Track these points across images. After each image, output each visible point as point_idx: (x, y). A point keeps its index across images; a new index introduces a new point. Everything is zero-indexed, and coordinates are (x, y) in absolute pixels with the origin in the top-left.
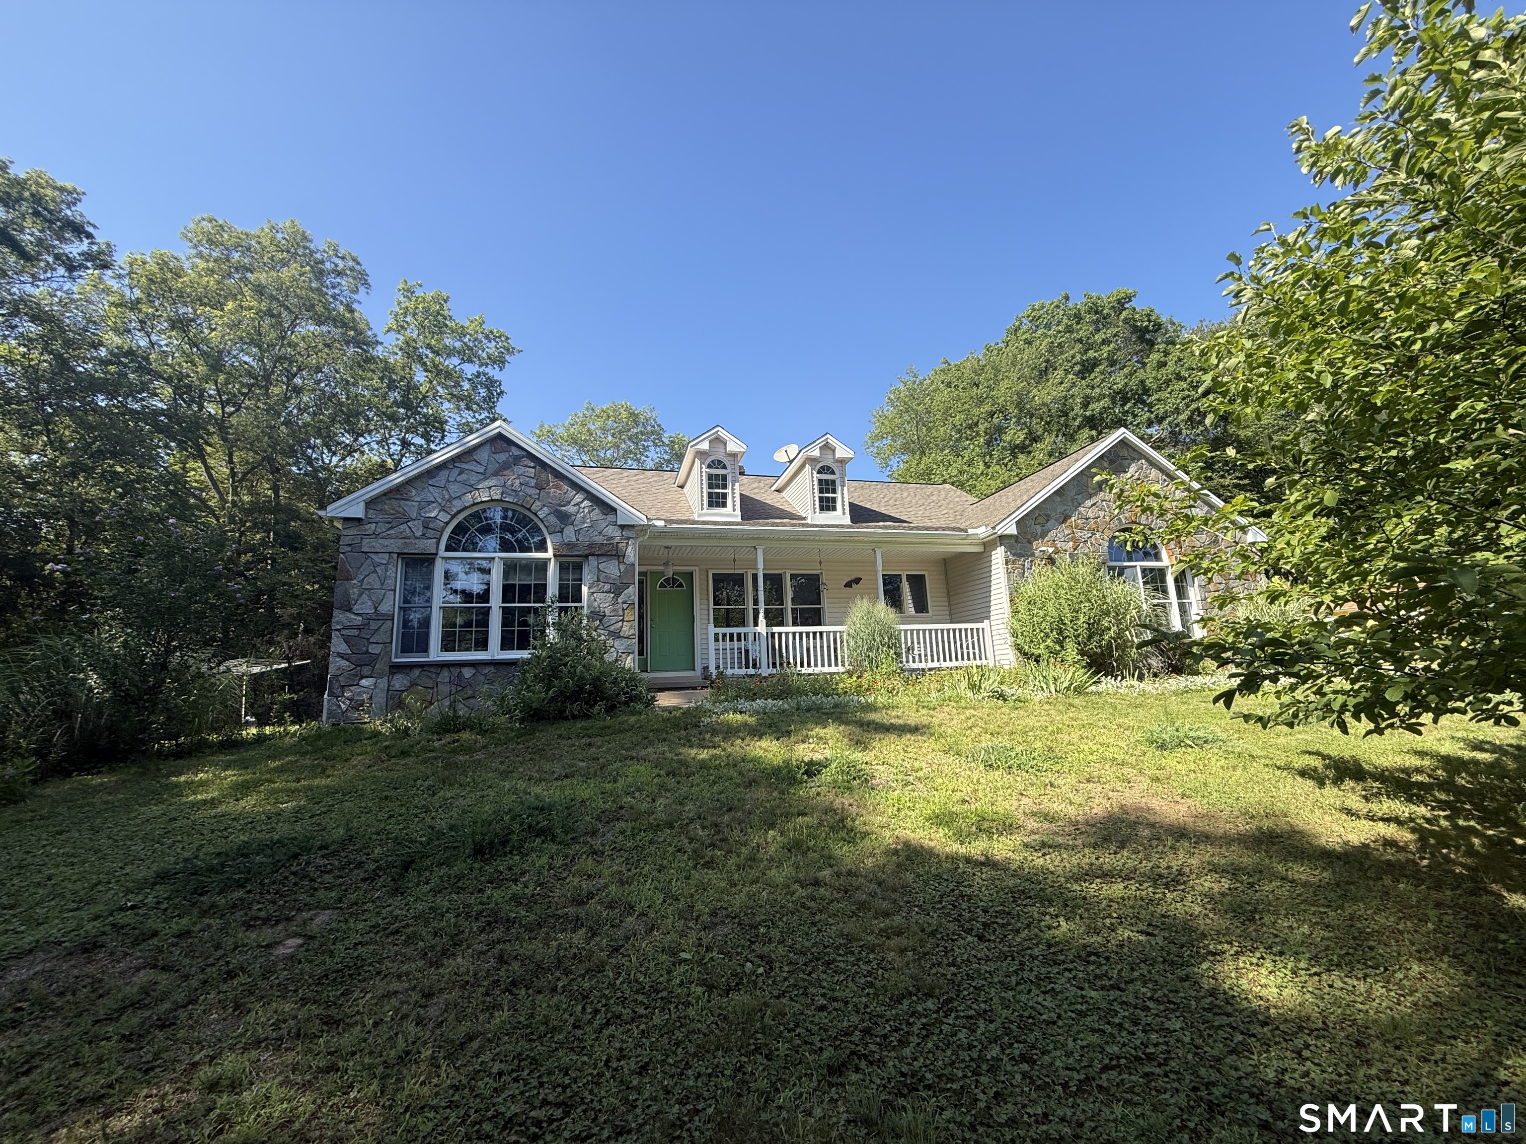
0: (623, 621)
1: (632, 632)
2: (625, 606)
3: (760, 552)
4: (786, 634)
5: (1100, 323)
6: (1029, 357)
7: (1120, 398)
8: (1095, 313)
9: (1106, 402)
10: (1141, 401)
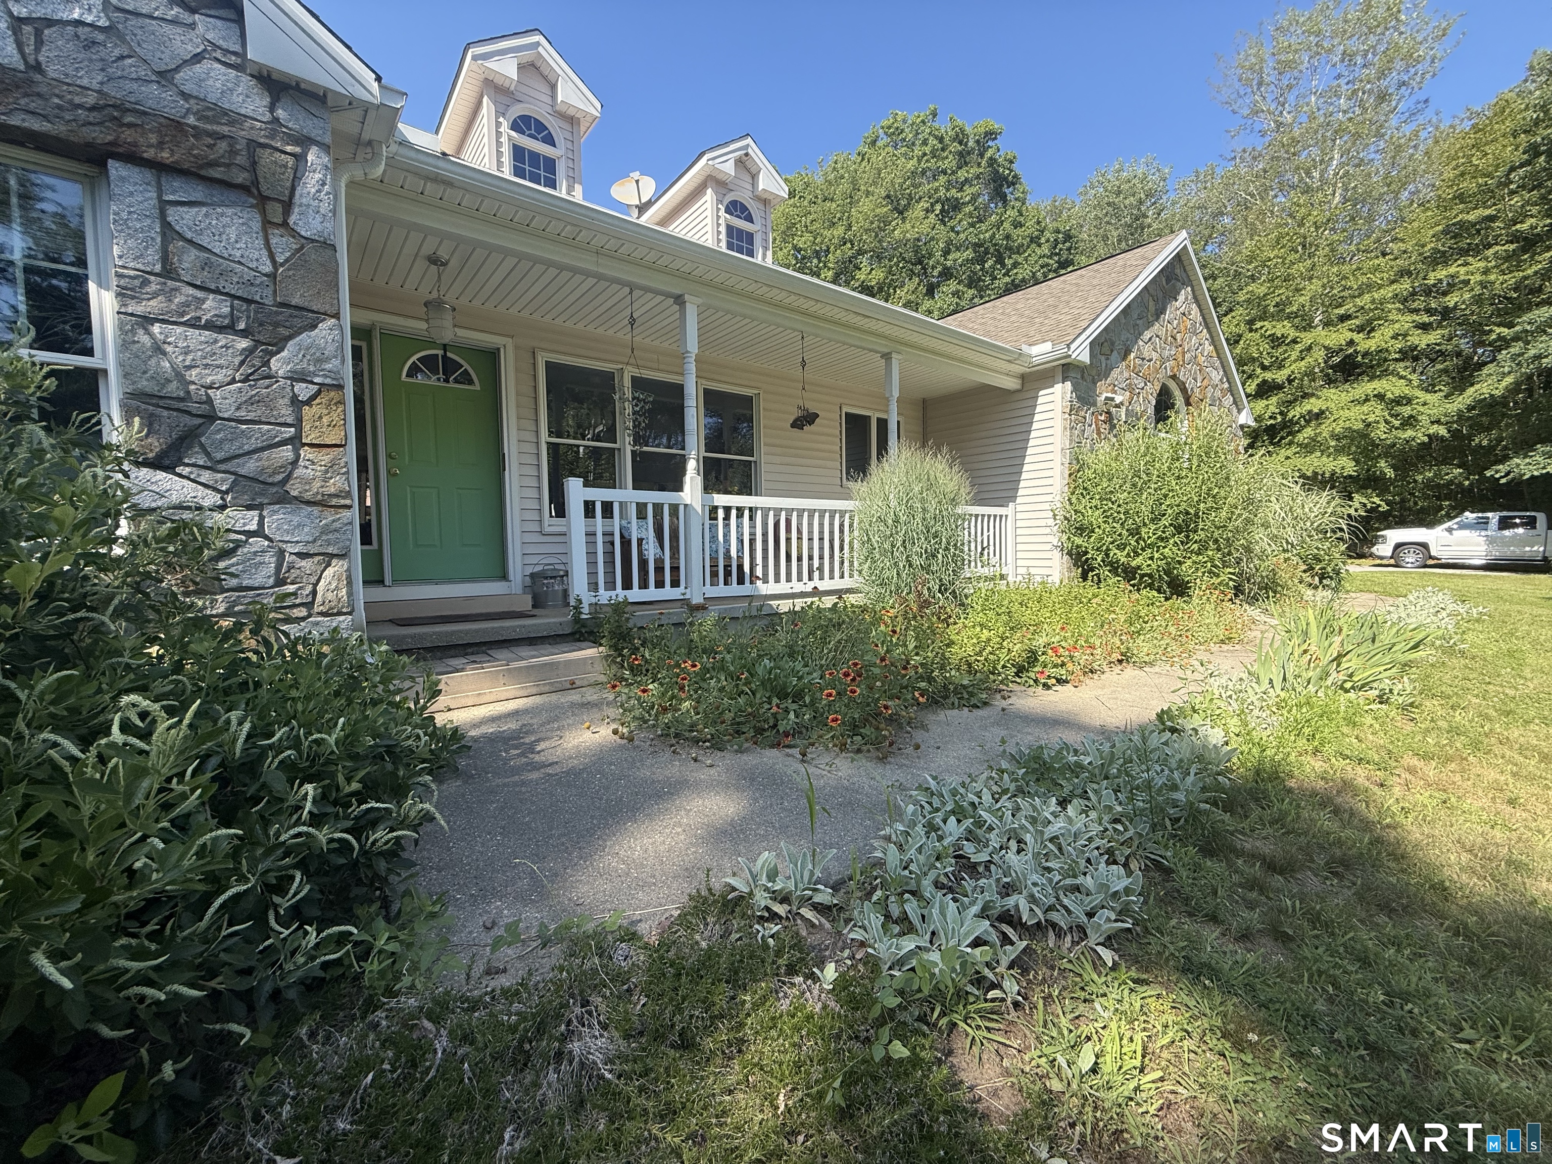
0: (296, 441)
1: (336, 483)
2: (303, 391)
3: (691, 312)
4: (740, 510)
5: (963, 158)
6: (893, 178)
7: (981, 252)
8: (960, 143)
9: (969, 254)
10: (1000, 260)
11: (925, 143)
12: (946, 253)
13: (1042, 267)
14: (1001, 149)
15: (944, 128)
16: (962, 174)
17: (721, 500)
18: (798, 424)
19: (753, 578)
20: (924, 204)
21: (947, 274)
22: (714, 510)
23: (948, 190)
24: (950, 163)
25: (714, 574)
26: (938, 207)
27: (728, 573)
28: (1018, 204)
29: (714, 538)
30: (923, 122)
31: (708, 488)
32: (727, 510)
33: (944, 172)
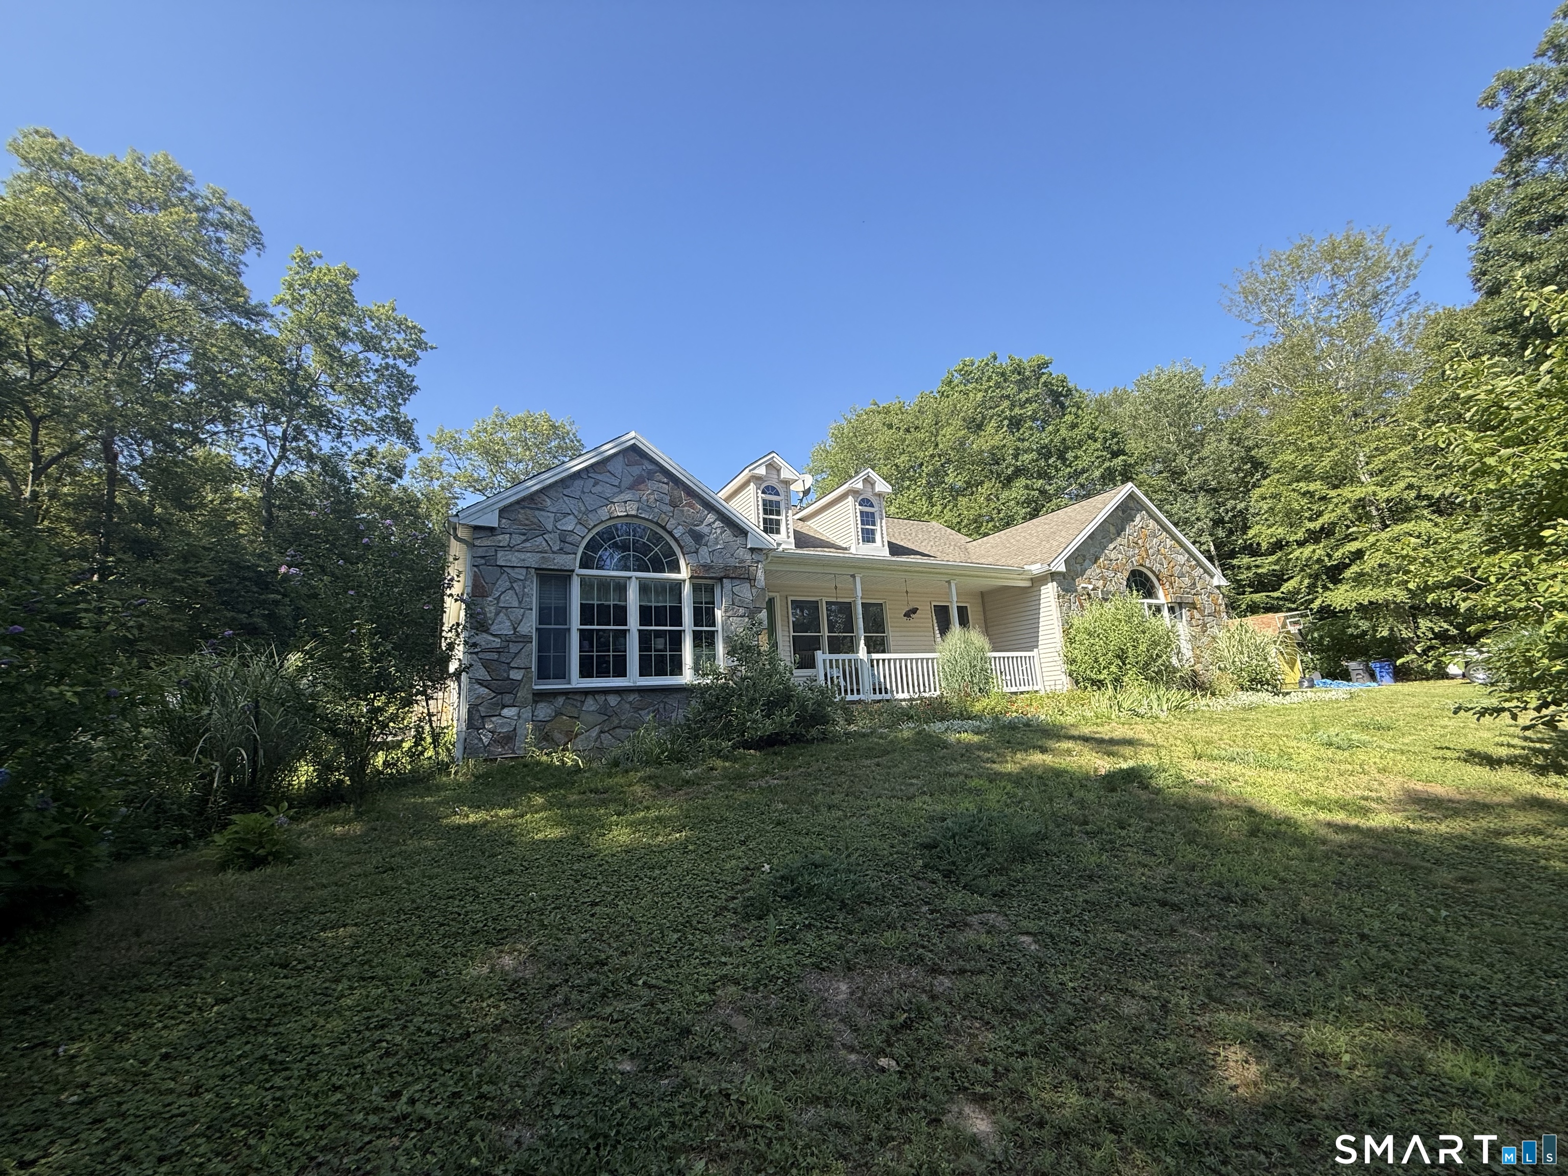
3: (858, 580)
4: (884, 660)
5: (1023, 384)
6: (968, 407)
7: (1045, 452)
8: (1019, 374)
9: (1034, 455)
10: (1062, 457)
11: (990, 379)
12: (1016, 457)
13: (1097, 458)
14: (1055, 371)
15: (1004, 362)
16: (1023, 396)
17: (875, 656)
18: (907, 615)
19: (892, 692)
20: (993, 423)
21: (1019, 472)
22: (872, 661)
23: (1011, 410)
24: (1011, 389)
25: (874, 690)
26: (1006, 422)
27: (880, 689)
28: (1074, 410)
29: (873, 675)
30: (987, 364)
31: (869, 652)
32: (878, 661)
33: (1008, 397)
